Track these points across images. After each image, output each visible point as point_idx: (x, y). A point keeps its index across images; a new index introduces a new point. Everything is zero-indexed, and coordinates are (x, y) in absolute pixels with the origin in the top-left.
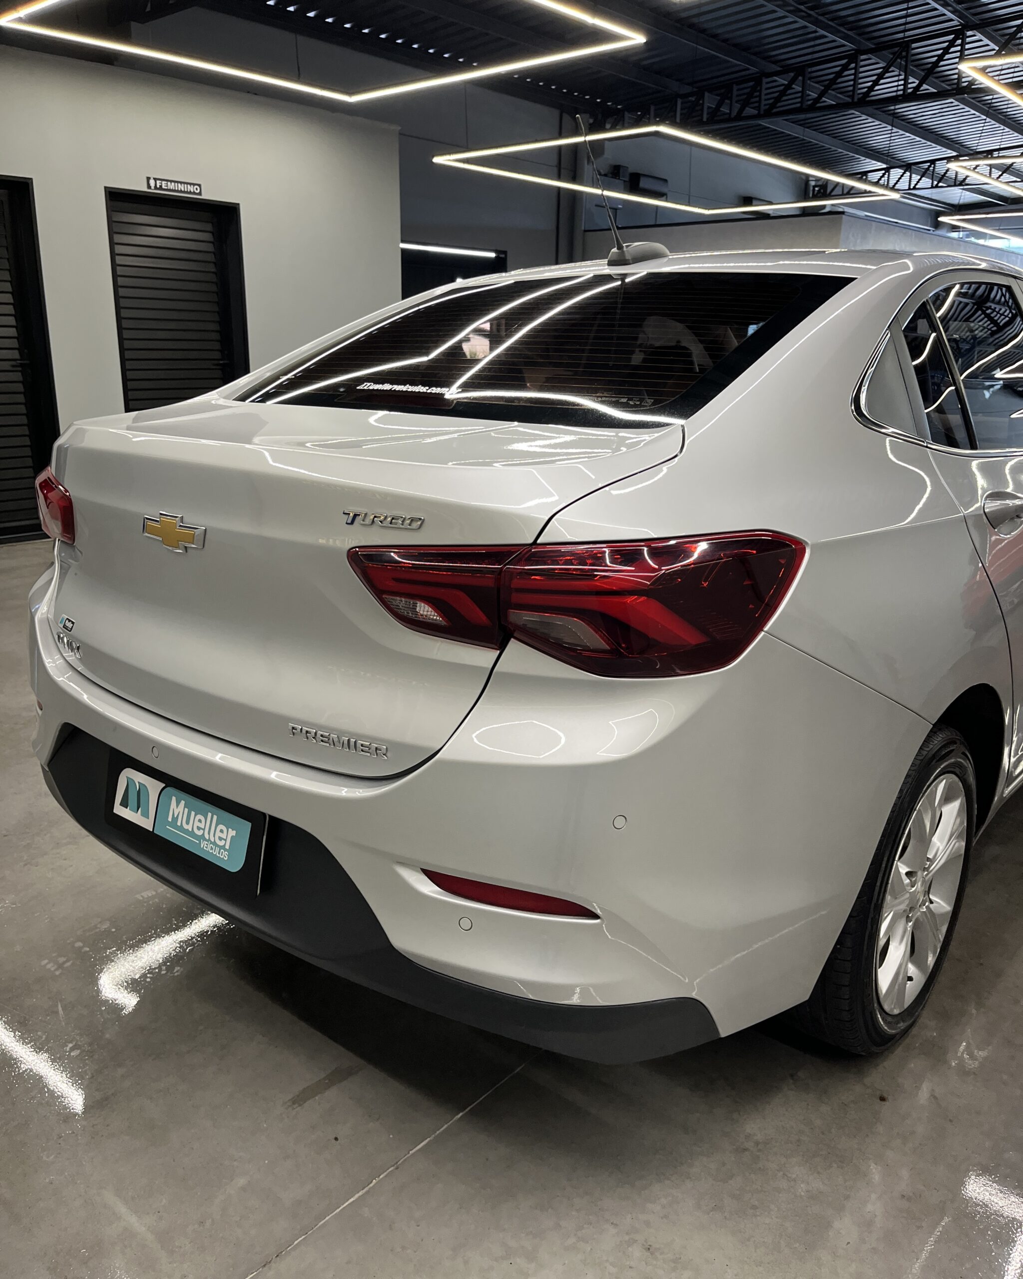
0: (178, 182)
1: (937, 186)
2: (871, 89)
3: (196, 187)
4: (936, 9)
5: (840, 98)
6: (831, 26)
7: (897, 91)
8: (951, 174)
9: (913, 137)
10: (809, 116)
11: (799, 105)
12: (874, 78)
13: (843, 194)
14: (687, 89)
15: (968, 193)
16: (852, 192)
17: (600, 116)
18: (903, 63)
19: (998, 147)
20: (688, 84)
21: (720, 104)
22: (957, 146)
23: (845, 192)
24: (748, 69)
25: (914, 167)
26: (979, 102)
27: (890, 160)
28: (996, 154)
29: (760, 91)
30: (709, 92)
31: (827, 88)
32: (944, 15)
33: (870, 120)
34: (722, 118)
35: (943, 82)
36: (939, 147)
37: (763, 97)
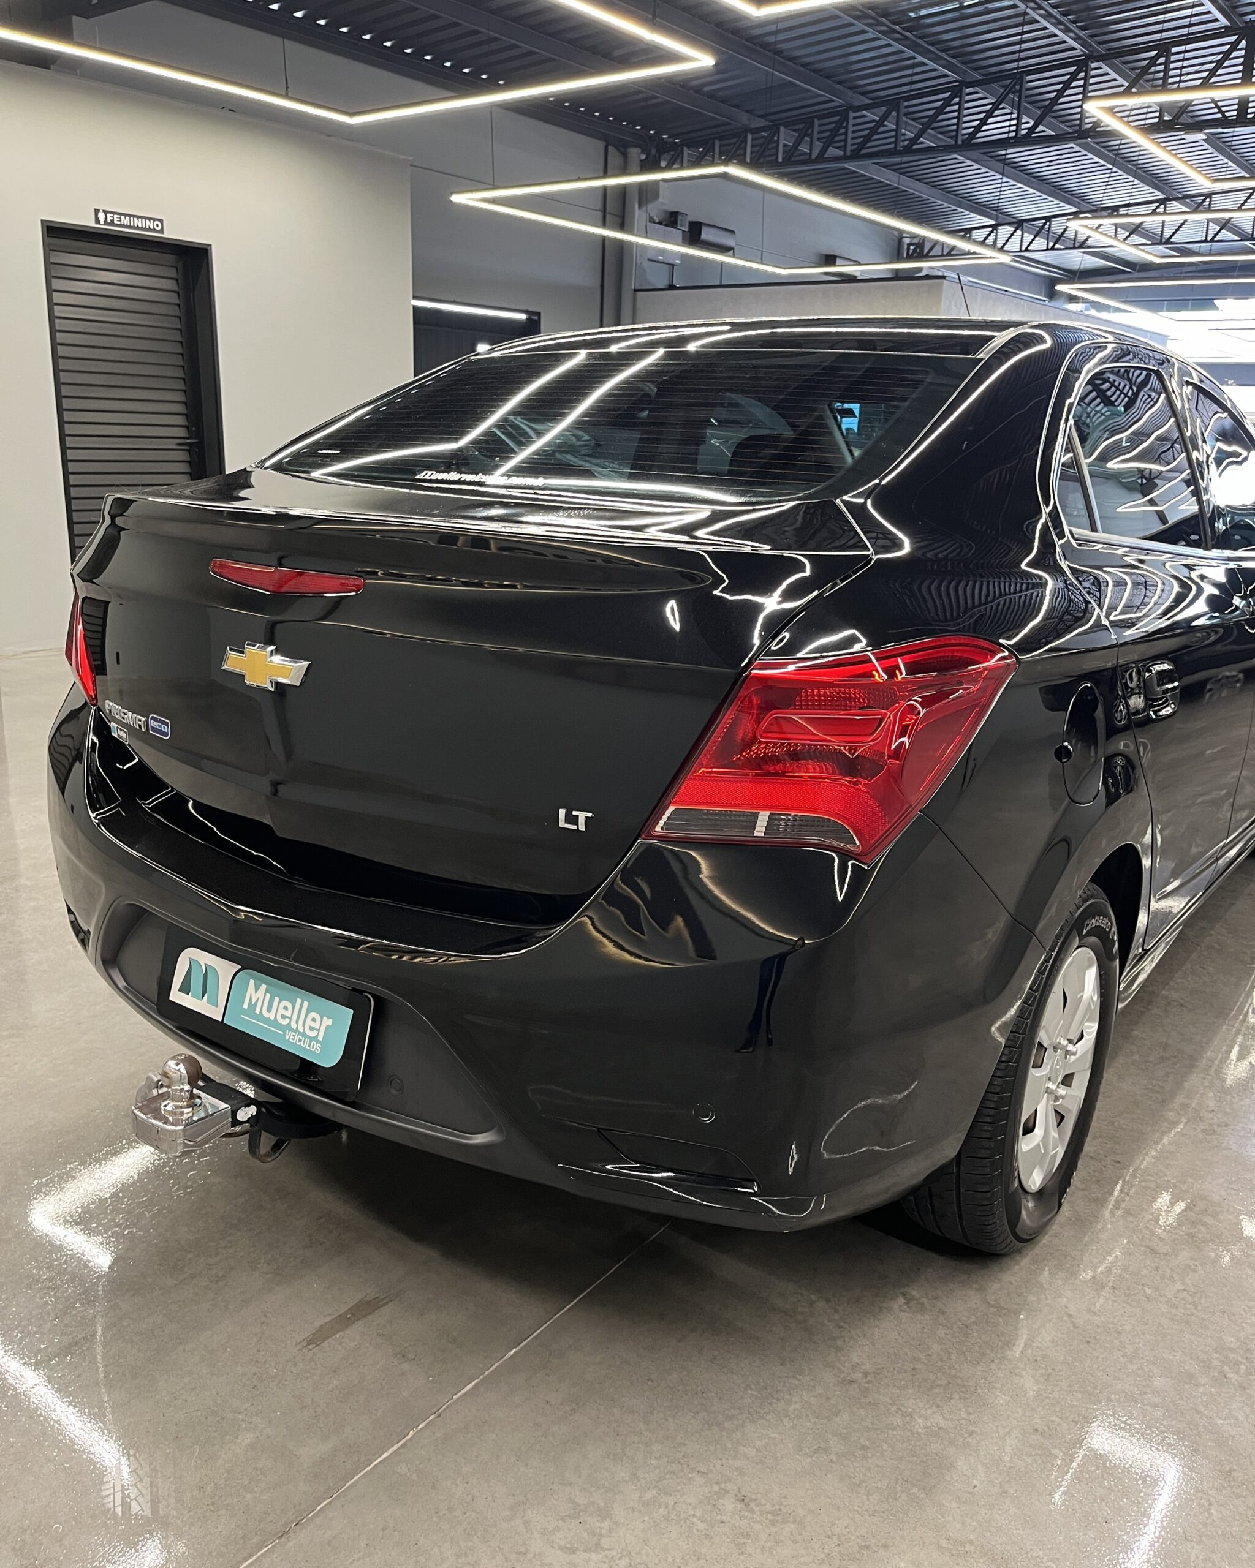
0: (134, 216)
1: (1053, 248)
2: (978, 129)
3: (156, 222)
4: (1056, 35)
5: (941, 139)
6: (932, 52)
7: (1009, 132)
8: (1070, 234)
9: (1026, 188)
10: (905, 159)
11: (893, 146)
12: (982, 116)
13: (942, 255)
14: (759, 123)
15: (1089, 257)
16: (953, 253)
17: (653, 152)
18: (1016, 99)
19: (1127, 202)
20: (760, 116)
21: (798, 142)
22: (1077, 200)
23: (945, 253)
24: (831, 101)
25: (1025, 224)
26: (1104, 147)
27: (999, 216)
28: (1123, 211)
29: (847, 128)
30: (785, 127)
31: (926, 127)
32: (1065, 42)
33: (976, 166)
34: (801, 158)
35: (1062, 122)
36: (1056, 202)
37: (850, 135)
